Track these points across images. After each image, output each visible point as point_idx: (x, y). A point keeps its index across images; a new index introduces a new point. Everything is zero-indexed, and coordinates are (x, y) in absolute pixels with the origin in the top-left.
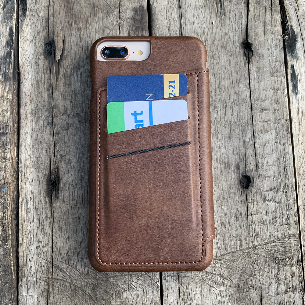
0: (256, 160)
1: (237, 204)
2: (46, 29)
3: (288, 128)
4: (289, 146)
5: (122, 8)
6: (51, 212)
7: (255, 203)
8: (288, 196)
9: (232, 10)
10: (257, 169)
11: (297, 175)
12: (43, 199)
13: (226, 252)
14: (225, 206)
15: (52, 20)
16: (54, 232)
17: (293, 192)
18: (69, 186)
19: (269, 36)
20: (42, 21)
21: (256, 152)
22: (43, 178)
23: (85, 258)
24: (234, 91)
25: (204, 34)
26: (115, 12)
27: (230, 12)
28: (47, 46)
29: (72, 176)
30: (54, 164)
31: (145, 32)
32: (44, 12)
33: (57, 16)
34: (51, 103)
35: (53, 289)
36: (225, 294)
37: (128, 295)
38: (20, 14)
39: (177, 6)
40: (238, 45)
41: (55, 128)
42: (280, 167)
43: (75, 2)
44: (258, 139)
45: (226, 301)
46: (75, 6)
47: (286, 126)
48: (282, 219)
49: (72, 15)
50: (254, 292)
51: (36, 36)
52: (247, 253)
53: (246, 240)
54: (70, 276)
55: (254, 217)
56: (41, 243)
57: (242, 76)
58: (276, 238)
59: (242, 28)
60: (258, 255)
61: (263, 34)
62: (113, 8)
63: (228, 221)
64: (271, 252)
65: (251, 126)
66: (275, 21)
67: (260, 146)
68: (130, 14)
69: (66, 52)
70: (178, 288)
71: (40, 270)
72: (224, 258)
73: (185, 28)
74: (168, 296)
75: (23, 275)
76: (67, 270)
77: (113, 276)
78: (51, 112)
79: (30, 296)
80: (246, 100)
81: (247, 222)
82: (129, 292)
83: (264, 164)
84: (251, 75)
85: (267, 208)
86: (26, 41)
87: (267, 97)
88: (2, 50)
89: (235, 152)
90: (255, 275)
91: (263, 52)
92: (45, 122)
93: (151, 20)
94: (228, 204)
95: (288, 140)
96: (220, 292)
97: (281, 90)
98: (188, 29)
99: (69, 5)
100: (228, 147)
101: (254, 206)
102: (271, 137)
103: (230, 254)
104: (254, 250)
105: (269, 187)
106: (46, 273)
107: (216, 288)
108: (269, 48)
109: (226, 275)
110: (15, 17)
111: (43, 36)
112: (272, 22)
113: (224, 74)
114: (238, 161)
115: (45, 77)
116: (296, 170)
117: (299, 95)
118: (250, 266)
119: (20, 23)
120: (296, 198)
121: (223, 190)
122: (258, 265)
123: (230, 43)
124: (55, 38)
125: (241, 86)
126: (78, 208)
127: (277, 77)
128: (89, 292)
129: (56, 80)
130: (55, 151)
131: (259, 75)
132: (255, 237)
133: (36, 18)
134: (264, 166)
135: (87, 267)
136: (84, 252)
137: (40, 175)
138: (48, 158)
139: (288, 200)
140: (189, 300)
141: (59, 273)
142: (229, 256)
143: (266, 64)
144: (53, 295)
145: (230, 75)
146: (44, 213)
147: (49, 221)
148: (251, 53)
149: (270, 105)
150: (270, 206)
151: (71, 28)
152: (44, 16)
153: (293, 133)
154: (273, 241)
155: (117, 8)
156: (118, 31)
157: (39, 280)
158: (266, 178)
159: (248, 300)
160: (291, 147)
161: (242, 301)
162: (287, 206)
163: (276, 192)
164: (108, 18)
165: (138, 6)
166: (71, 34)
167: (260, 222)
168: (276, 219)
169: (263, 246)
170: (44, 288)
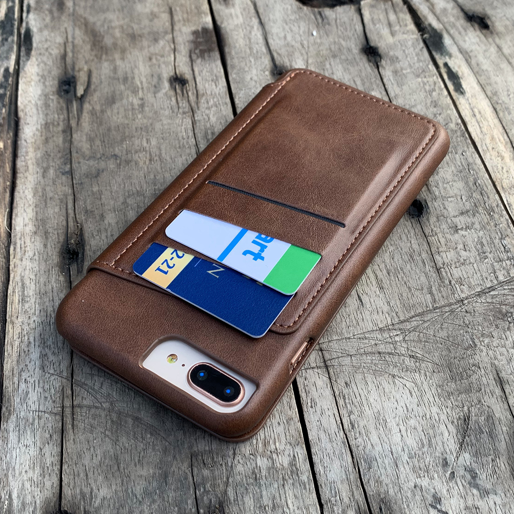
1: (408, 240)
3: (464, 133)
4: (474, 155)
5: (176, 33)
7: (440, 235)
8: (496, 219)
10: (429, 190)
13: (408, 315)
17: (502, 212)
19: (400, 37)
20: (55, 59)
22: (55, 248)
25: (303, 46)
26: (167, 38)
27: (336, 21)
29: (107, 238)
30: (74, 225)
31: (214, 53)
32: (59, 49)
34: (69, 147)
35: (73, 425)
36: (426, 387)
39: (256, 24)
40: (356, 51)
42: (467, 183)
43: (106, 35)
46: (105, 38)
47: (459, 131)
48: (497, 253)
51: (45, 75)
52: (449, 313)
53: (441, 292)
54: (108, 396)
55: (444, 256)
56: (50, 349)
58: (496, 282)
60: (471, 313)
61: (389, 35)
62: (162, 34)
63: (399, 267)
64: (493, 305)
69: (93, 87)
70: (329, 387)
71: (47, 395)
72: (408, 326)
73: (273, 43)
74: (313, 405)
75: (10, 410)
76: (101, 387)
78: (69, 158)
79: (24, 448)
81: (434, 264)
83: (439, 182)
85: (464, 240)
86: (30, 82)
87: (417, 102)
90: (475, 346)
92: (58, 171)
95: (468, 148)
97: (437, 91)
99: (97, 39)
101: (438, 240)
103: (417, 318)
104: (460, 306)
105: (457, 211)
106: (58, 399)
107: (405, 378)
109: (419, 353)
111: (56, 74)
112: (399, 22)
115: (59, 118)
116: (496, 183)
117: (467, 94)
118: (461, 332)
119: (21, 64)
120: (510, 221)
122: (476, 329)
124: (76, 73)
127: (425, 77)
129: (77, 119)
130: (76, 207)
131: (397, 78)
132: (457, 286)
133: (45, 57)
137: (49, 244)
139: (496, 225)
140: (356, 406)
142: (415, 321)
143: (405, 66)
144: (72, 438)
146: (56, 298)
148: (378, 57)
150: (468, 236)
152: (59, 53)
153: (473, 138)
154: (492, 288)
155: (170, 34)
157: (43, 413)
158: (449, 199)
159: (477, 391)
160: (477, 156)
161: (463, 396)
162: (499, 234)
163: (471, 216)
164: (157, 45)
165: (200, 29)
166: (101, 68)
167: (458, 262)
168: (486, 254)
169: (475, 298)
170: (54, 427)
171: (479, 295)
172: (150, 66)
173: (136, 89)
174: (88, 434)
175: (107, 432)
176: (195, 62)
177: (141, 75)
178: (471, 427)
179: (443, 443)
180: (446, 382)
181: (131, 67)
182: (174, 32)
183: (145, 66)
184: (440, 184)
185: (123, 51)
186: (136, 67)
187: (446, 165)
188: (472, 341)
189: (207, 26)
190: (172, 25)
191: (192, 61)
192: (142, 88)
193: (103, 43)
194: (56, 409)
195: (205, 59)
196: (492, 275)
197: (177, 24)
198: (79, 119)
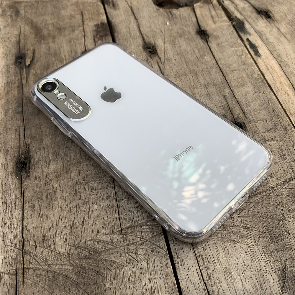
0: (241, 108)
2: (17, 48)
3: (263, 80)
4: (270, 94)
6: (20, 192)
8: (289, 134)
10: (245, 116)
11: (289, 115)
12: (11, 181)
15: (23, 42)
16: (24, 213)
18: (42, 163)
19: (219, 24)
20: (13, 43)
21: (239, 103)
22: (12, 161)
23: (65, 235)
24: (200, 62)
26: (79, 29)
29: (45, 153)
30: (24, 146)
32: (16, 38)
33: (27, 39)
34: (21, 97)
35: (23, 283)
36: (255, 248)
37: (128, 271)
39: (133, 19)
40: (193, 33)
41: (25, 115)
42: (268, 111)
43: (44, 29)
44: (236, 92)
45: (260, 257)
46: (43, 31)
47: (260, 79)
48: (292, 155)
50: (292, 239)
51: (7, 53)
52: (266, 196)
54: (47, 260)
56: (9, 228)
57: (204, 51)
58: (293, 175)
60: (280, 196)
61: (212, 23)
62: (77, 27)
64: (293, 190)
65: (226, 83)
66: (221, 15)
67: (241, 97)
68: (93, 29)
69: (36, 59)
70: (192, 251)
71: (6, 261)
74: (182, 264)
76: (42, 255)
77: (104, 251)
78: (21, 103)
80: (214, 66)
82: (128, 268)
83: (251, 111)
84: (212, 50)
85: (270, 147)
87: (233, 62)
89: (218, 106)
90: (285, 218)
92: (14, 112)
95: (267, 89)
96: (249, 246)
97: (244, 55)
99: (38, 31)
100: (209, 103)
102: (249, 88)
104: (272, 192)
105: (264, 129)
106: (14, 264)
107: (241, 242)
109: (249, 224)
111: (14, 53)
114: (224, 112)
115: (15, 79)
116: (286, 111)
117: (262, 57)
118: (275, 209)
122: (284, 206)
124: (27, 52)
125: (206, 58)
126: (53, 183)
127: (236, 47)
128: (73, 277)
129: (26, 79)
130: (25, 134)
131: (219, 48)
132: (269, 178)
133: (8, 43)
135: (69, 245)
136: (64, 229)
137: (8, 158)
138: (17, 141)
139: (289, 137)
140: (210, 264)
141: (32, 260)
143: (223, 41)
144: (23, 291)
145: (193, 53)
146: (13, 194)
147: (18, 202)
148: (207, 36)
149: (238, 67)
150: (272, 145)
151: (40, 44)
152: (15, 40)
153: (269, 83)
154: (291, 179)
155: (81, 27)
156: (83, 39)
157: (4, 274)
158: (258, 121)
159: (289, 250)
160: (273, 94)
161: (280, 253)
162: (292, 143)
163: (274, 132)
164: (74, 33)
165: (99, 23)
166: (41, 48)
168: (285, 156)
169: (281, 186)
170: (11, 284)
171: (284, 183)
172: (70, 46)
173: (62, 60)
174: (33, 288)
175: (46, 287)
176: (97, 43)
177: (65, 51)
178: (287, 275)
179: (270, 287)
180: (268, 244)
181: (59, 47)
182: (84, 25)
183: (67, 46)
184: (252, 112)
185: (54, 38)
186: (62, 47)
187: (255, 100)
188: (282, 215)
189: (103, 21)
190: (83, 22)
191: (95, 42)
192: (66, 59)
193: (42, 33)
194: (12, 271)
195: (103, 41)
196: (290, 170)
197: (86, 21)
198: (27, 79)
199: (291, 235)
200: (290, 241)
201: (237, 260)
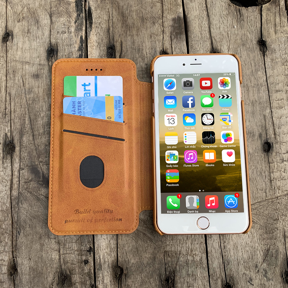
0: (274, 130)
1: (261, 164)
2: (108, 37)
5: (164, 19)
7: (275, 163)
9: (249, 16)
10: (275, 137)
13: (254, 202)
14: (252, 166)
15: (112, 30)
19: (279, 35)
20: (104, 31)
21: (274, 124)
24: (254, 77)
25: (228, 35)
26: (159, 22)
27: (247, 18)
28: (109, 49)
31: (183, 36)
32: (106, 24)
33: (115, 27)
36: (255, 235)
38: (88, 26)
39: (206, 15)
40: (255, 42)
43: (129, 16)
44: (275, 113)
45: (256, 240)
46: (129, 19)
49: (127, 26)
50: (279, 233)
51: (100, 42)
52: (271, 203)
53: (270, 192)
55: (275, 174)
57: (259, 66)
59: (257, 30)
60: (280, 203)
61: (274, 33)
62: (157, 19)
63: (255, 177)
65: (269, 104)
66: (284, 23)
67: (277, 119)
68: (171, 23)
69: (123, 53)
72: (253, 206)
73: (213, 32)
80: (264, 84)
81: (270, 178)
84: (266, 65)
85: (285, 167)
86: (93, 47)
87: (280, 82)
88: (75, 53)
89: (258, 124)
90: (278, 219)
91: (275, 47)
93: (187, 26)
94: (254, 165)
96: (252, 233)
98: (215, 32)
99: (124, 18)
100: (252, 121)
101: (274, 166)
102: (285, 112)
103: (258, 204)
104: (276, 200)
105: (285, 150)
108: (280, 43)
109: (255, 219)
110: (84, 29)
111: (105, 42)
112: (280, 24)
113: (246, 65)
114: (261, 131)
118: (274, 212)
119: (88, 33)
121: (250, 154)
122: (281, 211)
123: (249, 42)
124: (115, 43)
125: (259, 73)
131: (272, 64)
132: (277, 190)
133: (99, 29)
134: (281, 134)
140: (227, 240)
142: (257, 205)
143: (278, 56)
145: (250, 66)
148: (266, 48)
149: (282, 87)
150: (287, 165)
151: (126, 36)
152: (106, 27)
155: (161, 19)
156: (162, 36)
158: (283, 144)
159: (274, 239)
161: (269, 240)
164: (154, 26)
165: (176, 17)
166: (127, 40)
167: (280, 178)
171: (285, 195)
172: (151, 42)
173: (144, 58)
177: (147, 48)
178: (269, 254)
181: (142, 42)
183: (148, 42)
187: (286, 124)
189: (180, 15)
190: (163, 12)
191: (171, 40)
193: (128, 22)
199: (279, 231)
200: (276, 235)
201: (242, 240)
